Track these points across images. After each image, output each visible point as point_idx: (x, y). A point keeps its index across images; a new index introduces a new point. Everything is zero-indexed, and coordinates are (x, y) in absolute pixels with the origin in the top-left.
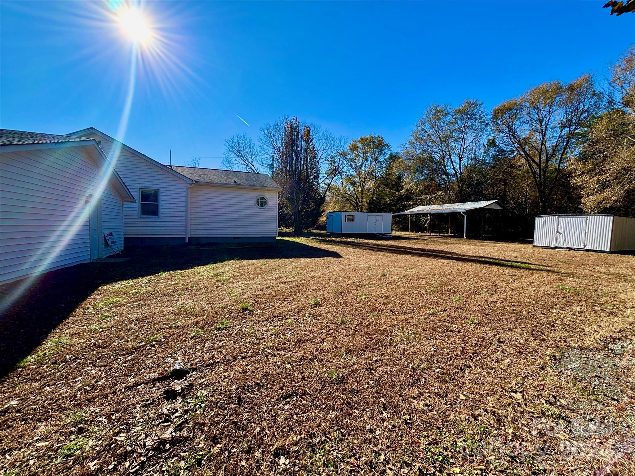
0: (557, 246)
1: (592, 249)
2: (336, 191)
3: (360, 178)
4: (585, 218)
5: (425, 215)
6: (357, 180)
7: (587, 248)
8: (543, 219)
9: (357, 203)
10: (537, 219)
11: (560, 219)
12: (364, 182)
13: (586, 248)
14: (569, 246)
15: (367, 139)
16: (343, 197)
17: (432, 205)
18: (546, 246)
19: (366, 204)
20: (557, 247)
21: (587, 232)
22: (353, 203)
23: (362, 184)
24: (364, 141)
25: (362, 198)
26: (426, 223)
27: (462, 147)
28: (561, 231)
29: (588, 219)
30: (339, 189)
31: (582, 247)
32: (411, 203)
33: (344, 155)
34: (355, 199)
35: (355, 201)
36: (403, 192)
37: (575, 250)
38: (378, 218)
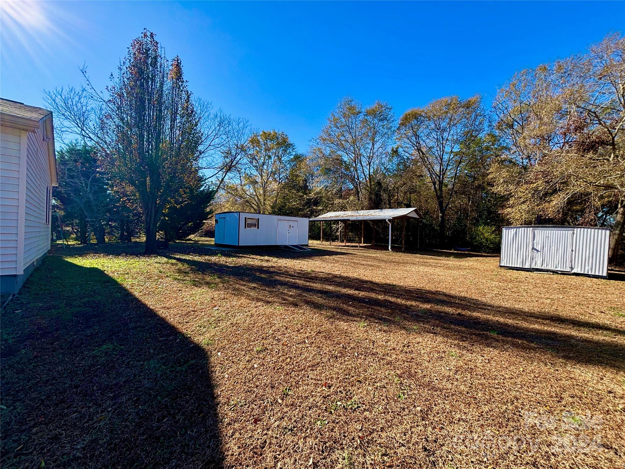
0: (533, 266)
1: (582, 272)
2: (234, 190)
3: (262, 176)
4: (571, 232)
5: (336, 222)
6: (259, 180)
7: (575, 271)
8: (513, 231)
9: (258, 206)
10: (504, 230)
11: (536, 231)
12: (267, 183)
13: (573, 271)
14: (549, 268)
15: (271, 134)
16: (241, 197)
17: (345, 211)
18: (518, 266)
19: (269, 208)
20: (533, 269)
21: (574, 249)
22: (253, 205)
23: (265, 185)
24: (267, 136)
25: (265, 200)
26: (337, 231)
27: (372, 151)
28: (539, 248)
29: (575, 232)
30: (236, 189)
31: (568, 269)
32: (320, 208)
33: (242, 149)
34: (255, 201)
35: (255, 203)
36: (312, 195)
37: (558, 273)
38: (292, 224)
